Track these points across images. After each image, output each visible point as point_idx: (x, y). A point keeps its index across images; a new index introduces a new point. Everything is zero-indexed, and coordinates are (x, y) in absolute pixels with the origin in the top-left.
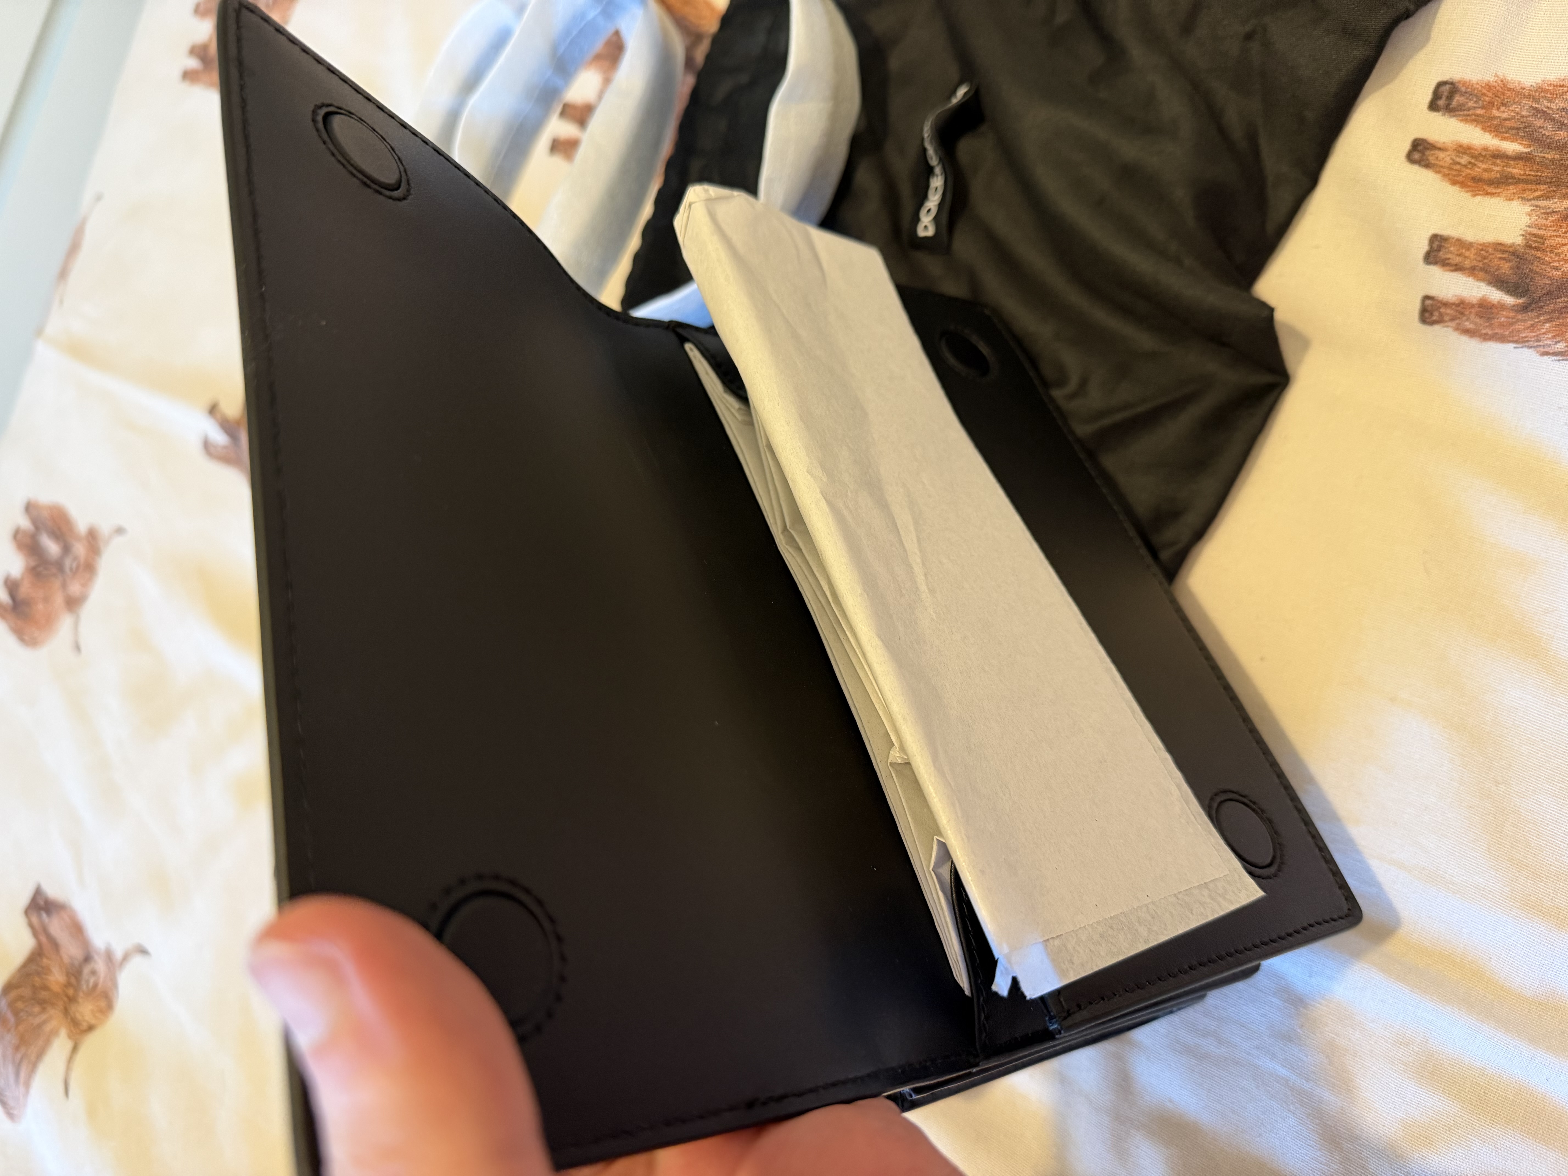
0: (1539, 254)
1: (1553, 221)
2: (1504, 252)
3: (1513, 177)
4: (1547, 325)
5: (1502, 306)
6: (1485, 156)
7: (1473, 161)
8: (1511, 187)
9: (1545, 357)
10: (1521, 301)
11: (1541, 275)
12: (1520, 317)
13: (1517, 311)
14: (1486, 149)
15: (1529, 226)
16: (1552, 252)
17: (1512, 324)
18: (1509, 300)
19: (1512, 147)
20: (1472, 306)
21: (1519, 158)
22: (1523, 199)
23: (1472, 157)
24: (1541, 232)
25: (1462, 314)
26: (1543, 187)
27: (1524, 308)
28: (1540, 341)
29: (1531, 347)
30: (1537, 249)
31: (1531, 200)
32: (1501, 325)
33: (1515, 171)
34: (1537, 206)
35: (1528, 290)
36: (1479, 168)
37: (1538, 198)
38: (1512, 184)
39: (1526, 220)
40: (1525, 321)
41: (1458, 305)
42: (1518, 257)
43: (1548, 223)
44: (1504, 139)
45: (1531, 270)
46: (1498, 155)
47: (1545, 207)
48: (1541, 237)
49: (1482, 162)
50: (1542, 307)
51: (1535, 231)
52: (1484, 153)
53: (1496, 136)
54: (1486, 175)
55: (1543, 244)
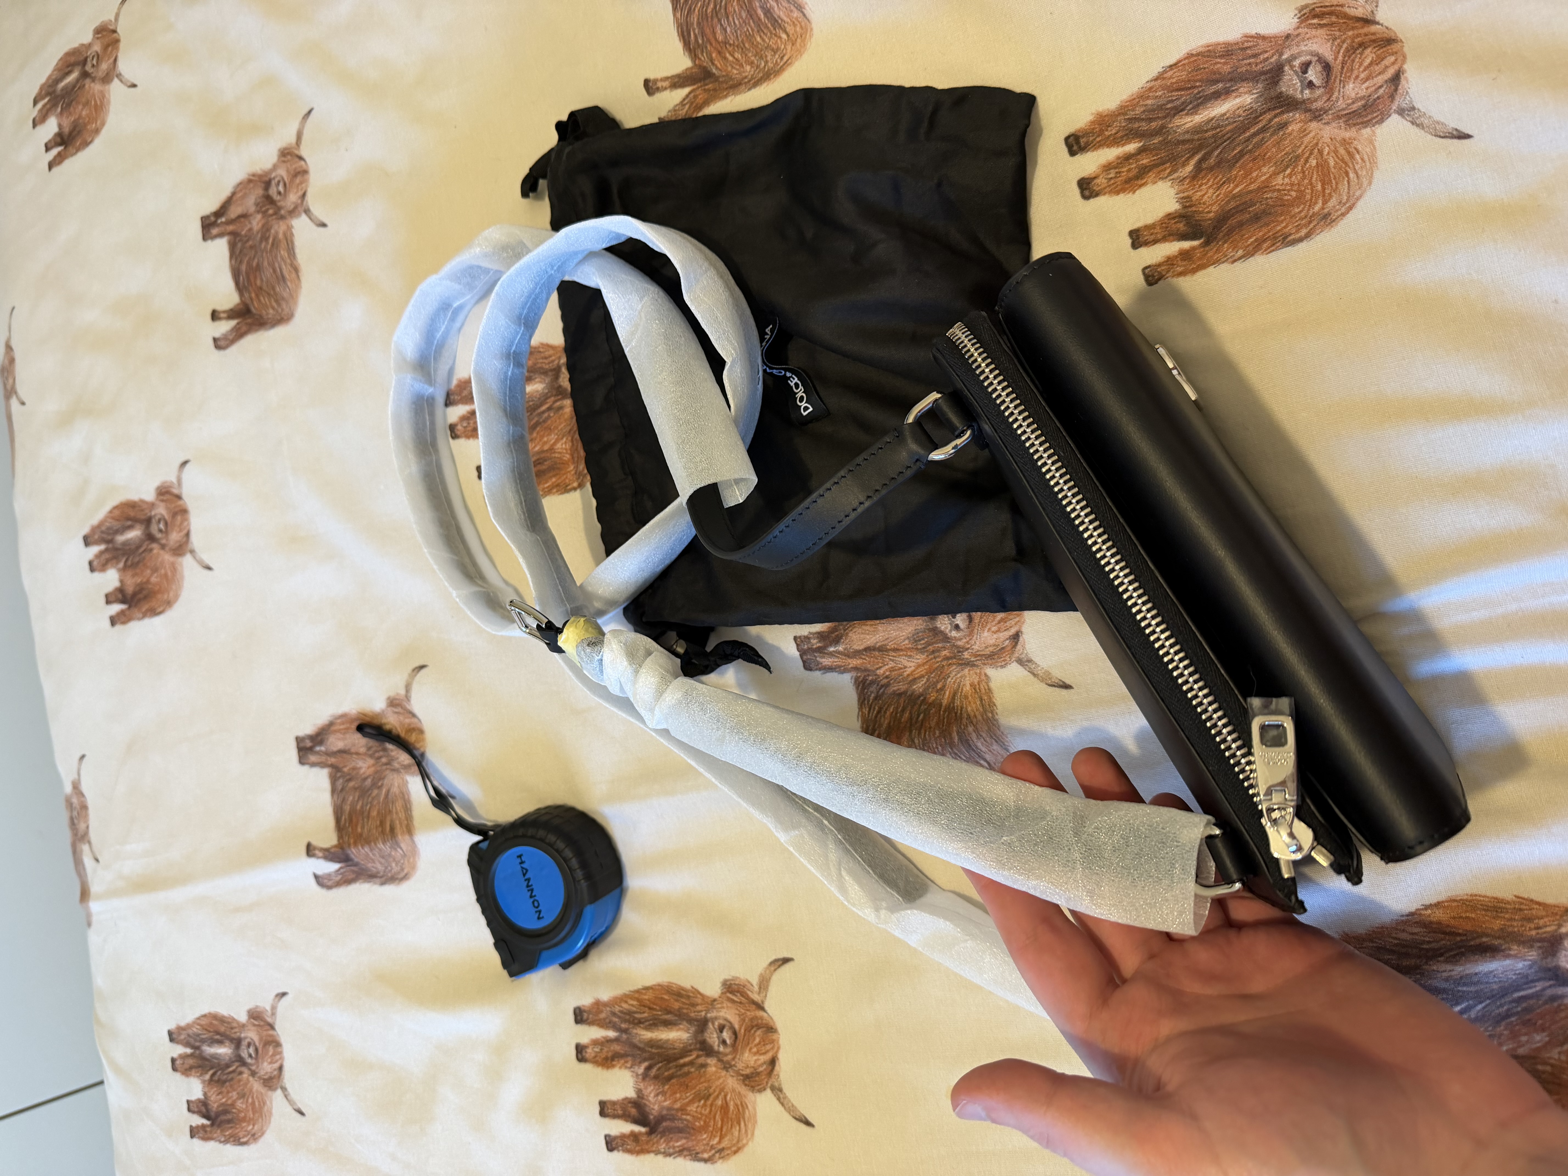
0: (1194, 209)
1: (1188, 184)
2: (1174, 218)
3: (1146, 167)
4: (1226, 245)
5: (1193, 249)
6: (1121, 163)
7: (1117, 170)
8: (1150, 174)
9: (1236, 264)
10: (1202, 240)
11: (1203, 221)
12: (1207, 249)
13: (1203, 247)
14: (1118, 158)
15: (1176, 194)
16: (1200, 204)
17: (1205, 255)
18: (1196, 243)
19: (1132, 147)
20: (1176, 257)
21: (1140, 151)
22: (1162, 179)
23: (1115, 168)
24: (1186, 194)
25: (1173, 264)
26: (1168, 165)
27: (1207, 243)
28: (1226, 256)
29: (1224, 262)
30: (1190, 206)
31: (1166, 177)
32: (1200, 259)
33: (1145, 161)
34: (1173, 179)
35: (1202, 232)
36: (1123, 172)
37: (1170, 174)
38: (1149, 171)
39: (1172, 192)
40: (1211, 250)
41: (1167, 261)
42: (1184, 217)
43: (1186, 186)
44: (1123, 145)
45: (1196, 221)
46: (1128, 158)
47: (1179, 177)
48: (1188, 197)
49: (1122, 167)
50: (1216, 238)
51: (1182, 195)
52: (1119, 161)
53: (1118, 146)
54: (1131, 175)
55: (1192, 201)
